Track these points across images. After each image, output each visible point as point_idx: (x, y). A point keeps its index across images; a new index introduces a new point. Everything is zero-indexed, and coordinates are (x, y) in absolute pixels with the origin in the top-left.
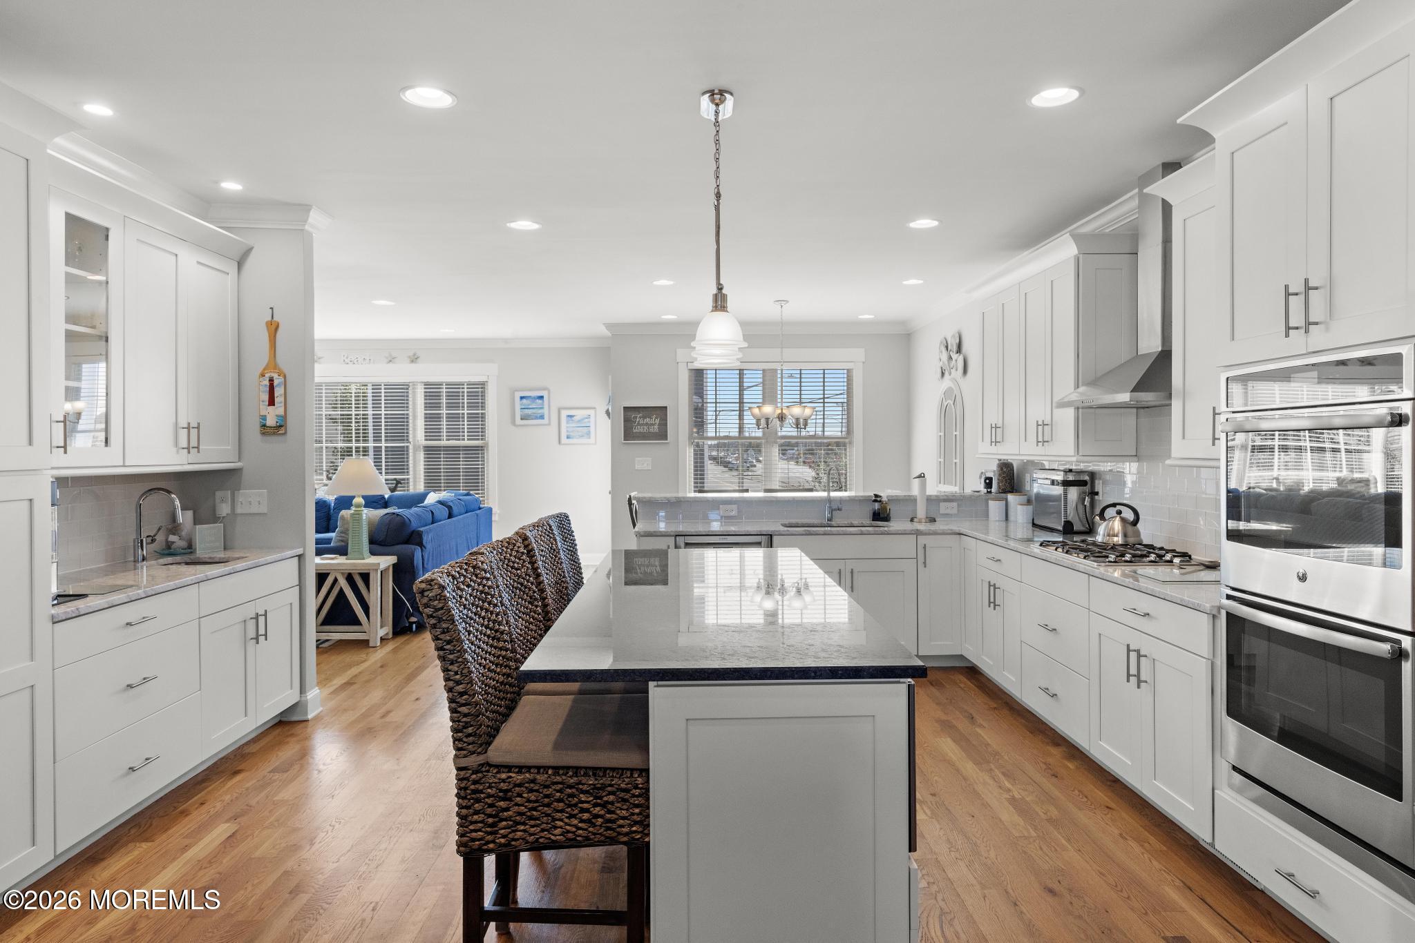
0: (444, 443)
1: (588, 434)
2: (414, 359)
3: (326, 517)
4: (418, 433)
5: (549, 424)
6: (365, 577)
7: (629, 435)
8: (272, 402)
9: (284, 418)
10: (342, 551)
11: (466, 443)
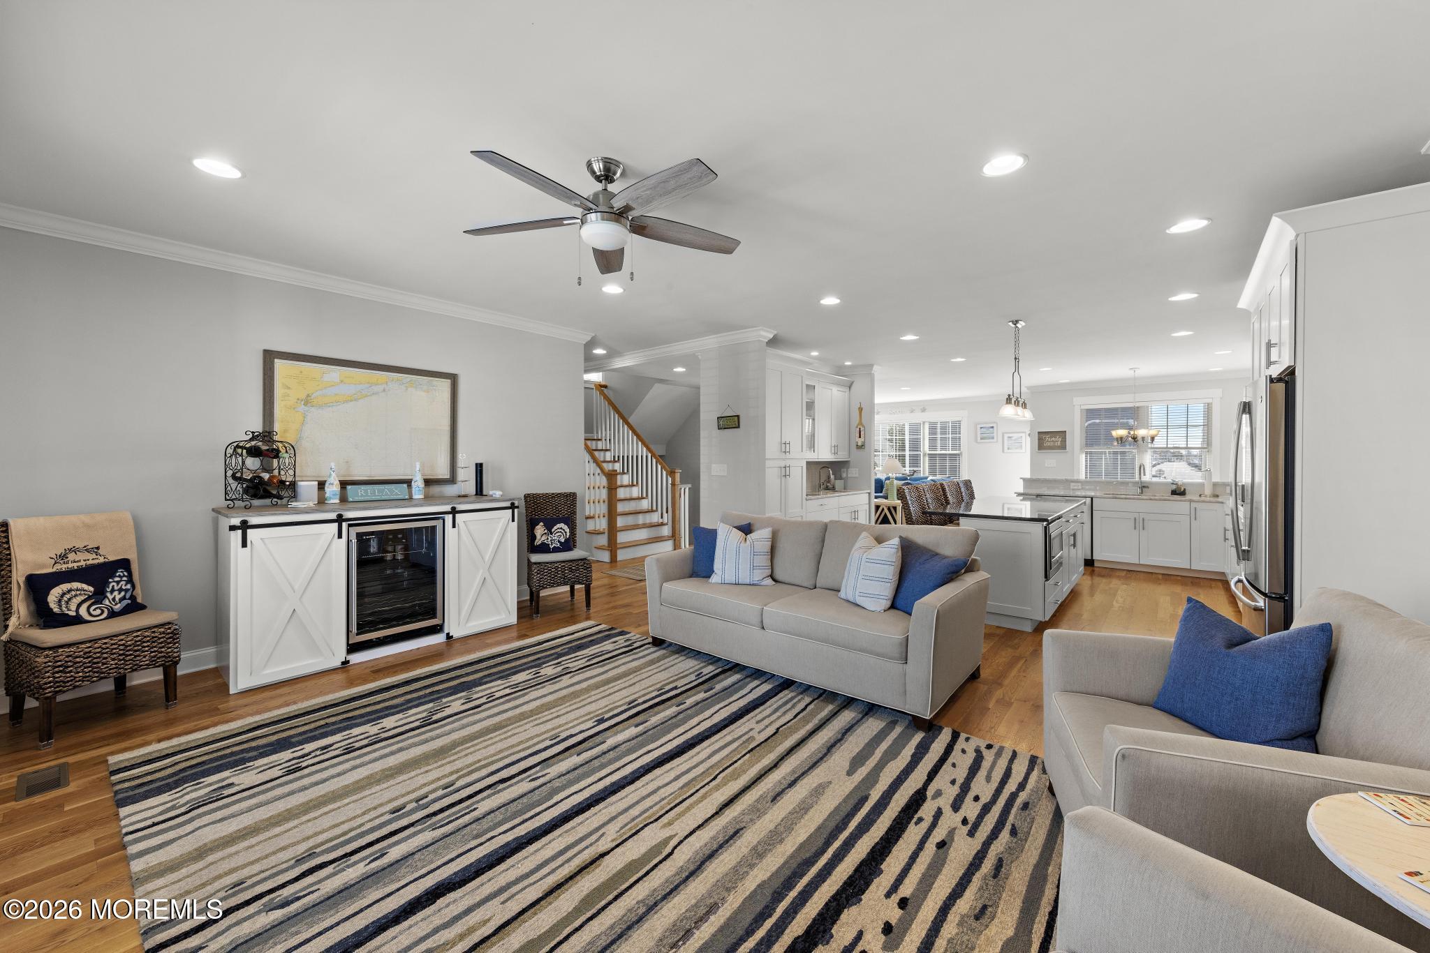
0: (939, 452)
1: (1021, 447)
2: (924, 410)
3: (879, 486)
4: (925, 447)
5: (997, 442)
6: (895, 508)
7: (1041, 446)
8: (860, 437)
9: (864, 442)
10: (886, 498)
11: (951, 452)
